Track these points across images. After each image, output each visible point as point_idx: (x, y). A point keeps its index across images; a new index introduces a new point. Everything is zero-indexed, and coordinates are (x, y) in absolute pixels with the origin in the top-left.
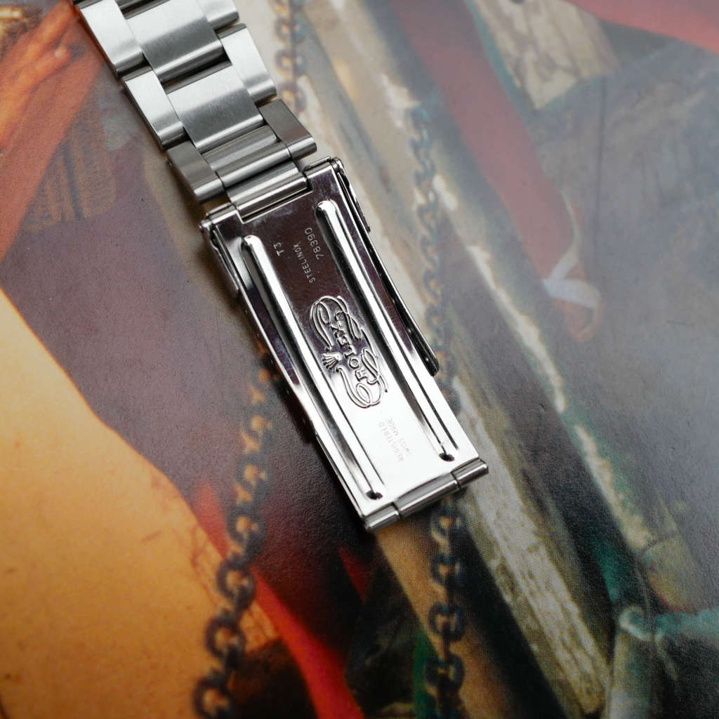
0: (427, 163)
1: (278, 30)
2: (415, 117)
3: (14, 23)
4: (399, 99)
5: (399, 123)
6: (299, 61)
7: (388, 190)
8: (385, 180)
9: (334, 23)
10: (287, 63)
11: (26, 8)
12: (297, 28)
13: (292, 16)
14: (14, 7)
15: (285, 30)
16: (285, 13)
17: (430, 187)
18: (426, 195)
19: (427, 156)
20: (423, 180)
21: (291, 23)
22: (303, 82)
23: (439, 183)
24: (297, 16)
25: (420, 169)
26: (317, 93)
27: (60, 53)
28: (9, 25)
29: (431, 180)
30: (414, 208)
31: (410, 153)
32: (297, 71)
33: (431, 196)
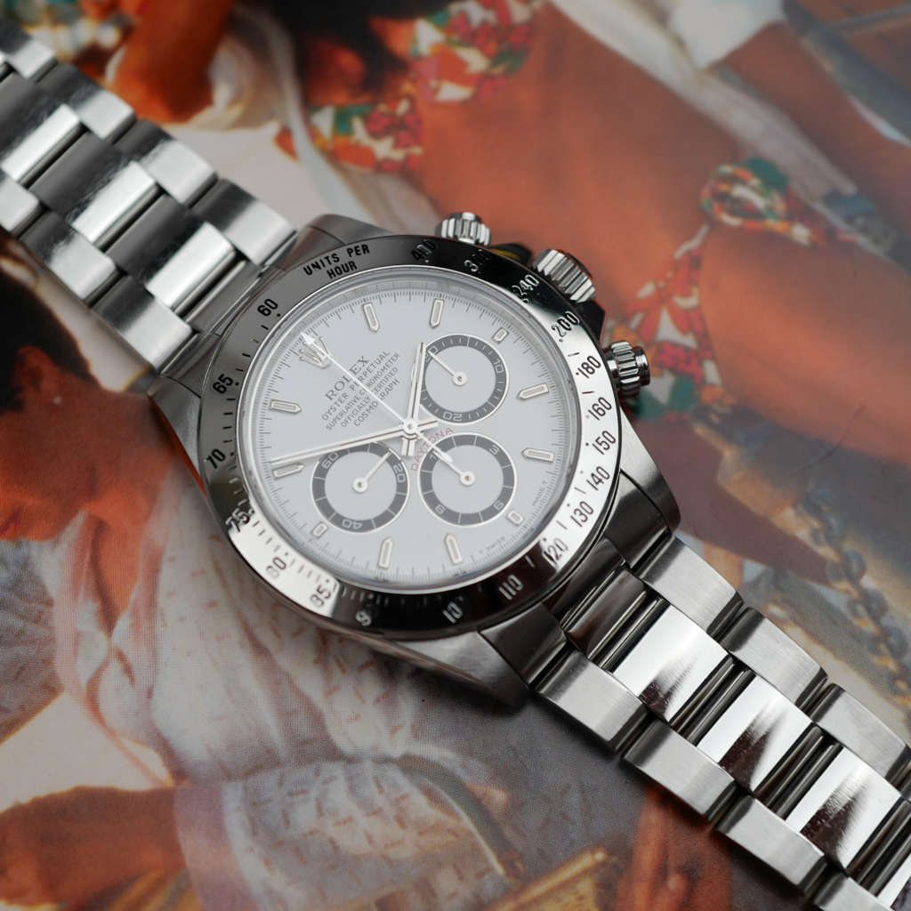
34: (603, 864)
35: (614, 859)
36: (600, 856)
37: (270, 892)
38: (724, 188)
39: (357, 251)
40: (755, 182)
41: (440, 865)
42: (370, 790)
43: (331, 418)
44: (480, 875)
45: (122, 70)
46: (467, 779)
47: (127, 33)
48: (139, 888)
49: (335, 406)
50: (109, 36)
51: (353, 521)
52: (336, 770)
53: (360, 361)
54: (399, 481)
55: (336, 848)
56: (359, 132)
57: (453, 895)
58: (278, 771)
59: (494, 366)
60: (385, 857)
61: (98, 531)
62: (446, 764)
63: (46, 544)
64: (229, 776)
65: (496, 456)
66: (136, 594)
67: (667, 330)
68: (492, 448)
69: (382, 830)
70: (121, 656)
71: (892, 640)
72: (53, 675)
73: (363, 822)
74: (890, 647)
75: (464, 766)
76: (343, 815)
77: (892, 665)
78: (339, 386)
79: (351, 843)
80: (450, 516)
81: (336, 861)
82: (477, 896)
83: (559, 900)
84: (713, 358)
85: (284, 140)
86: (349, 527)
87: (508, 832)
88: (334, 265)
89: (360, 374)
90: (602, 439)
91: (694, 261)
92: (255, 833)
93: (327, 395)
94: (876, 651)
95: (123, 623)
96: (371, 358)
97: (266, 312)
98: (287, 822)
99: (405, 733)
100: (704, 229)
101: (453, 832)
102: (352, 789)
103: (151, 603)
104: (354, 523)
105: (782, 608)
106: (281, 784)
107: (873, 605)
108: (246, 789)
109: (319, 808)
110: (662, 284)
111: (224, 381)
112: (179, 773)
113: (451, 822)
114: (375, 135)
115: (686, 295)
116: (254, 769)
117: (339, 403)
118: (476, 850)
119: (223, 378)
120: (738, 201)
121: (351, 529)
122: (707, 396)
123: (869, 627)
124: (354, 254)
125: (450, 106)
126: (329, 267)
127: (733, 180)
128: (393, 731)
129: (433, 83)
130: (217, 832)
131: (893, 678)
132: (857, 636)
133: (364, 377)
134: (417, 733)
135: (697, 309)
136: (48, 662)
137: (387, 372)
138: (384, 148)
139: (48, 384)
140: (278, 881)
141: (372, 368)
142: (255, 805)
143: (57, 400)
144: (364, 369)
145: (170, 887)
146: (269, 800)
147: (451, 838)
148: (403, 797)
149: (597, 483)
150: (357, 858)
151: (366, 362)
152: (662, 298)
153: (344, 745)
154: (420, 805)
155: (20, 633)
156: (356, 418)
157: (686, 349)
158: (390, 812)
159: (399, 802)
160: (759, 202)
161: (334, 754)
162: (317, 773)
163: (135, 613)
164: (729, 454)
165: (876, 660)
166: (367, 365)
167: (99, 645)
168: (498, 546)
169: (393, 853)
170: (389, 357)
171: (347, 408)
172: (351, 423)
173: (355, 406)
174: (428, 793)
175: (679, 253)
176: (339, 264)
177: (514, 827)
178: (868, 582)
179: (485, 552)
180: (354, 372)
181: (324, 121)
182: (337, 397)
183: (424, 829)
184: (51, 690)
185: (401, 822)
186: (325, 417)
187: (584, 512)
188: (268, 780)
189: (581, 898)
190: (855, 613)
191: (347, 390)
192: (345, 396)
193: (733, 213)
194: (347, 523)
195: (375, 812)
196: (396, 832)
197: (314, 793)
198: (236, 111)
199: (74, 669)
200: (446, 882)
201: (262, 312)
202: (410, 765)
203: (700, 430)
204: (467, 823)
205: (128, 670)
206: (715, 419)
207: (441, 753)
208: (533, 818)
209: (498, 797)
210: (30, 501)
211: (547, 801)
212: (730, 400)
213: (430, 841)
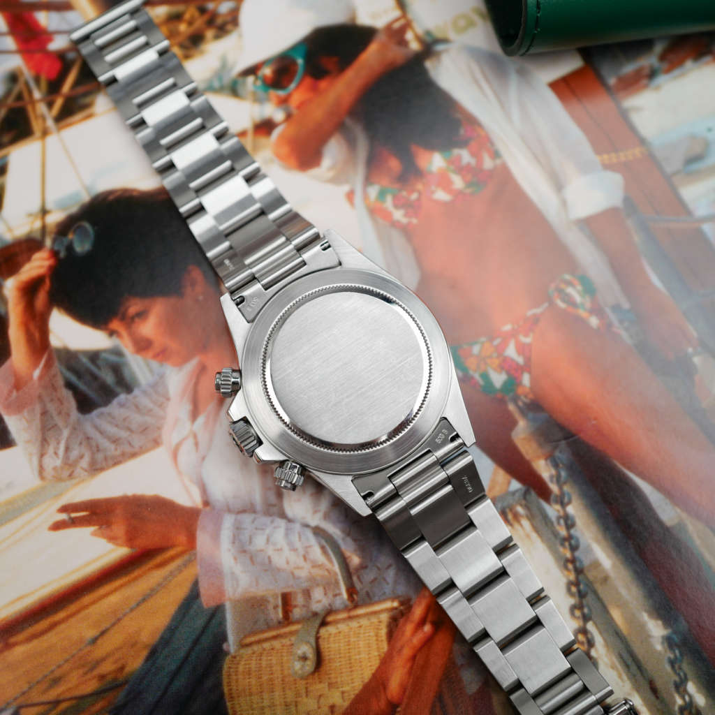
0: (682, 674)
1: (569, 590)
2: (668, 641)
3: (395, 611)
4: (656, 630)
5: (659, 647)
6: (586, 610)
7: (657, 698)
8: (654, 690)
9: (606, 579)
10: (578, 613)
11: (402, 599)
12: (582, 587)
13: (577, 578)
14: (393, 600)
15: (574, 589)
16: (572, 577)
17: (685, 691)
18: (683, 698)
19: (680, 668)
20: (680, 687)
21: (577, 584)
22: (590, 626)
23: (691, 687)
24: (581, 577)
25: (677, 679)
26: (601, 633)
27: (427, 628)
28: (391, 613)
29: (686, 686)
30: (676, 708)
31: (668, 668)
32: (586, 618)
33: (687, 698)
34: (396, 608)
35: (402, 608)
36: (396, 604)
37: (233, 573)
38: (563, 286)
40: (579, 288)
41: (318, 585)
42: (295, 538)
44: (335, 595)
45: (281, 137)
46: (343, 547)
47: (289, 117)
48: (171, 553)
50: (279, 116)
52: (282, 523)
55: (270, 561)
56: (389, 203)
57: (319, 602)
58: (253, 516)
60: (293, 573)
61: (201, 370)
62: (335, 537)
63: (175, 369)
64: (229, 511)
67: (511, 352)
70: (195, 436)
71: (573, 542)
72: (160, 436)
73: (287, 552)
74: (570, 545)
75: (343, 539)
76: (279, 547)
77: (568, 555)
79: (279, 561)
81: (268, 567)
82: (330, 605)
83: (369, 619)
84: (530, 372)
85: (350, 196)
87: (355, 579)
91: (536, 320)
92: (234, 543)
94: (562, 545)
95: (201, 420)
98: (250, 542)
99: (320, 515)
100: (546, 305)
101: (328, 571)
102: (287, 535)
103: (217, 414)
105: (523, 508)
106: (253, 522)
107: (569, 523)
108: (236, 520)
109: (268, 540)
110: (516, 327)
112: (206, 503)
113: (328, 565)
114: (396, 206)
115: (526, 335)
116: (244, 511)
118: (337, 583)
120: (568, 295)
122: (520, 391)
123: (563, 532)
125: (438, 202)
127: (569, 283)
128: (315, 512)
129: (433, 188)
130: (216, 537)
131: (567, 561)
132: (556, 534)
134: (326, 517)
135: (530, 345)
136: (159, 428)
138: (398, 215)
139: (198, 288)
140: (238, 569)
142: (238, 528)
143: (201, 298)
145: (186, 557)
146: (245, 529)
147: (326, 573)
148: (310, 547)
150: (279, 570)
152: (513, 334)
153: (290, 512)
154: (317, 553)
155: (150, 410)
157: (517, 364)
158: (301, 552)
159: (307, 548)
160: (578, 299)
161: (283, 515)
162: (272, 522)
163: (208, 417)
164: (522, 423)
165: (561, 549)
167: (186, 427)
169: (297, 573)
174: (323, 548)
175: (530, 313)
177: (359, 578)
178: (570, 509)
181: (373, 191)
183: (315, 565)
184: (157, 443)
185: (305, 558)
188: (247, 519)
189: (380, 622)
190: (559, 523)
193: (563, 301)
195: (295, 550)
196: (301, 562)
197: (267, 531)
198: (331, 174)
199: (171, 435)
200: (318, 594)
203: (511, 407)
204: (336, 568)
205: (196, 444)
206: (520, 404)
207: (334, 530)
208: (369, 576)
209: (355, 560)
210: (173, 345)
211: (379, 569)
212: (531, 396)
213: (316, 572)
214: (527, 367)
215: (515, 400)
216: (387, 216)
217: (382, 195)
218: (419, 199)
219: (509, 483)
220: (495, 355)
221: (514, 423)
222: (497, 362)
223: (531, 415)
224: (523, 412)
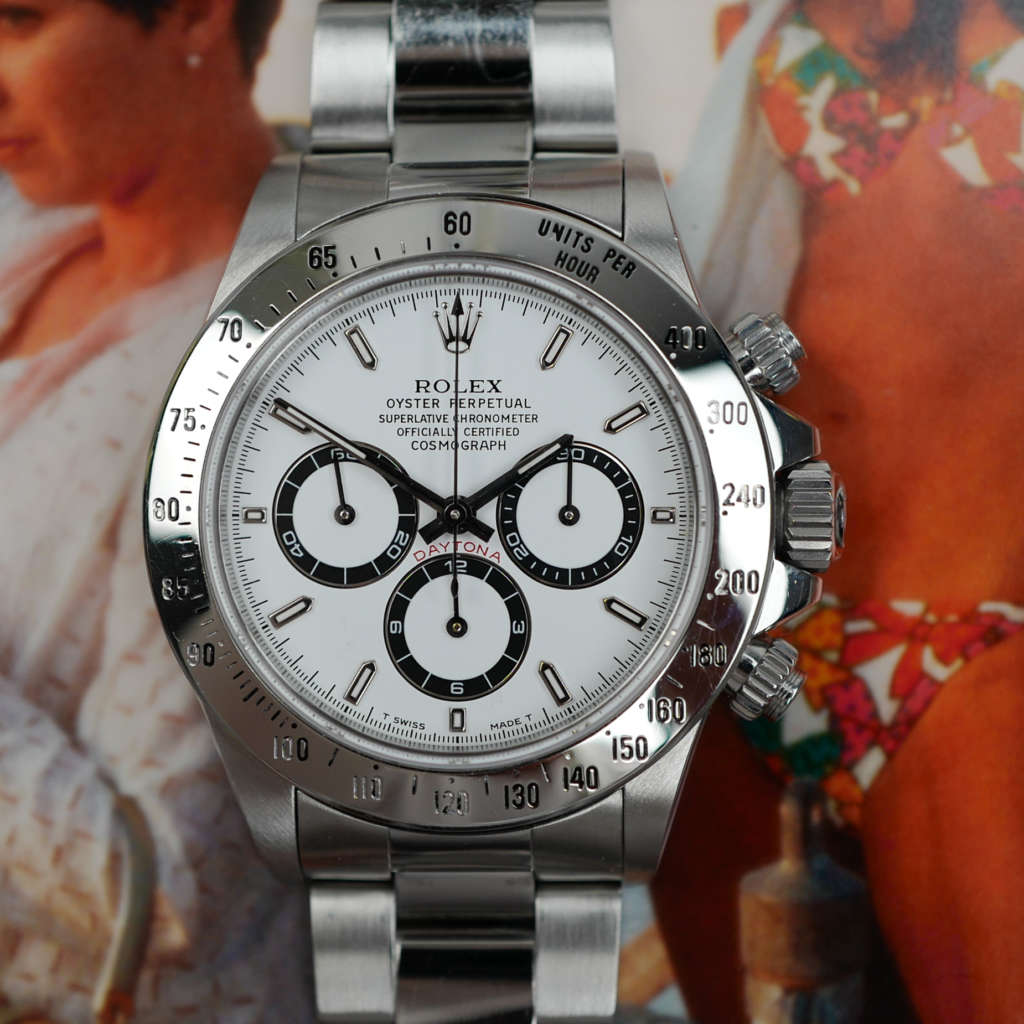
39: (618, 262)
41: (48, 936)
42: (63, 795)
43: (396, 410)
44: (75, 987)
46: (164, 885)
49: (414, 403)
51: (298, 542)
52: (53, 738)
53: (491, 382)
54: (388, 553)
56: (816, 101)
57: (29, 977)
59: (620, 540)
61: (87, 247)
62: (161, 851)
63: (24, 206)
65: (512, 635)
66: (56, 352)
67: (878, 673)
68: (519, 623)
69: (34, 845)
73: (24, 815)
75: (176, 870)
78: (442, 386)
80: (397, 645)
84: (890, 756)
85: (731, 20)
86: (288, 544)
87: (146, 978)
88: (577, 252)
89: (476, 397)
90: (632, 743)
91: (995, 632)
93: (418, 382)
95: (12, 369)
96: (507, 391)
97: (451, 227)
99: (155, 777)
101: (95, 919)
102: (48, 774)
103: (59, 378)
104: (297, 546)
110: (931, 618)
111: (327, 256)
114: (830, 121)
115: (944, 658)
117: (421, 403)
118: (98, 959)
119: (330, 252)
121: (286, 550)
122: (837, 784)
124: (610, 261)
126: (568, 248)
128: (149, 762)
129: (958, 130)
133: (477, 404)
134: (170, 790)
135: (937, 685)
137: (505, 424)
138: (821, 146)
139: (201, 33)
141: (495, 403)
143: (194, 61)
144: (486, 396)
147: (85, 922)
148: (86, 836)
149: (573, 781)
151: (497, 391)
152: (915, 634)
153: (88, 723)
154: (93, 861)
156: (421, 438)
157: (874, 714)
158: (59, 835)
159: (78, 835)
161: (68, 721)
162: (33, 722)
163: (32, 372)
164: (786, 867)
166: (494, 394)
168: (407, 728)
169: (19, 878)
170: (524, 411)
171: (423, 418)
172: (409, 438)
173: (432, 426)
174: (115, 858)
175: (987, 607)
176: (582, 256)
177: (155, 980)
179: (390, 720)
180: (473, 386)
181: (797, 43)
182: (427, 396)
183: (72, 887)
185: (59, 855)
186: (390, 402)
187: (526, 795)
191: (445, 399)
192: (436, 403)
194: (290, 538)
195: (45, 821)
196: (43, 860)
200: (36, 958)
201: (447, 222)
202: (127, 812)
203: (788, 810)
204: (118, 925)
206: (816, 817)
207: (169, 835)
208: (183, 991)
209: (174, 935)
210: (57, 142)
211: (217, 989)
212: (855, 814)
213: (64, 904)
214: (892, 737)
215: (809, 799)
216: (791, 132)
217: (813, 65)
218: (900, 135)
219: (660, 989)
220: (833, 656)
221: (768, 853)
222: (825, 676)
223: (822, 861)
224: (809, 842)
